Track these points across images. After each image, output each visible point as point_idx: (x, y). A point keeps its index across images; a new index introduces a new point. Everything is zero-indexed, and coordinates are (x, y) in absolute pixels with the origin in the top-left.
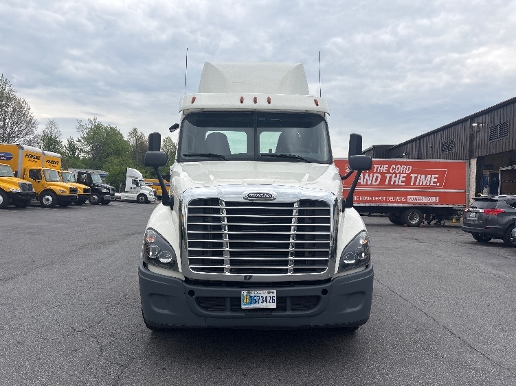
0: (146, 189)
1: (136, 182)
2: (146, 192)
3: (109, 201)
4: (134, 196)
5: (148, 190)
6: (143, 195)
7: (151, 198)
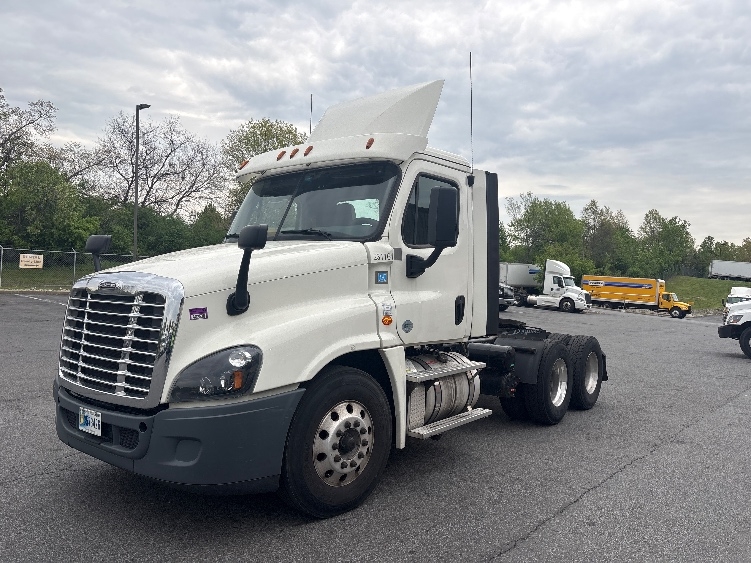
0: (573, 291)
1: (559, 281)
2: (574, 296)
3: (506, 307)
4: (556, 301)
5: (576, 292)
6: (567, 299)
7: (581, 304)
